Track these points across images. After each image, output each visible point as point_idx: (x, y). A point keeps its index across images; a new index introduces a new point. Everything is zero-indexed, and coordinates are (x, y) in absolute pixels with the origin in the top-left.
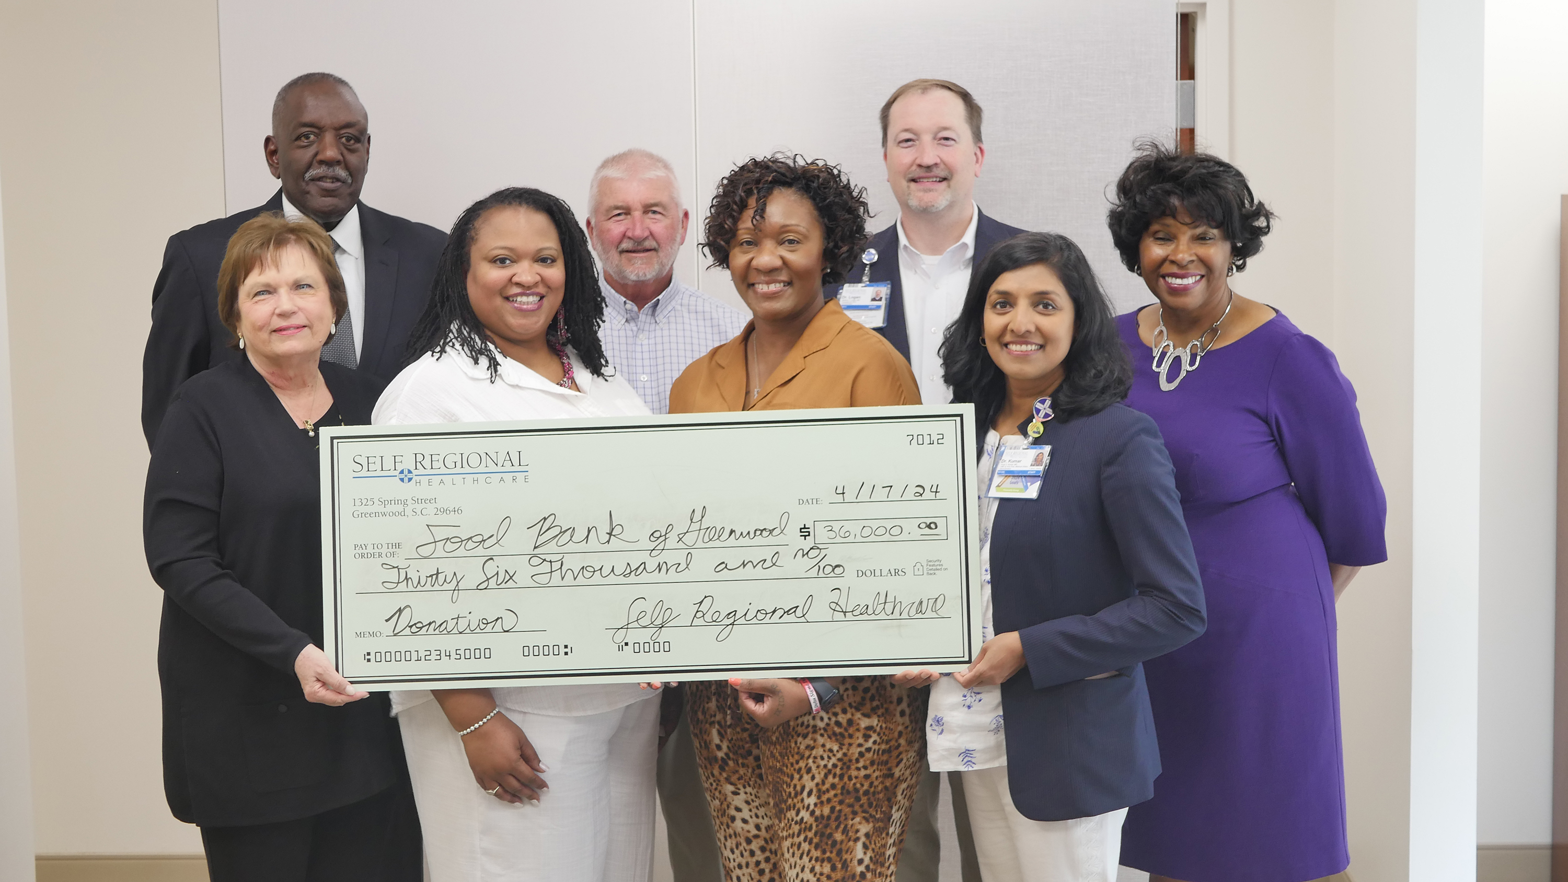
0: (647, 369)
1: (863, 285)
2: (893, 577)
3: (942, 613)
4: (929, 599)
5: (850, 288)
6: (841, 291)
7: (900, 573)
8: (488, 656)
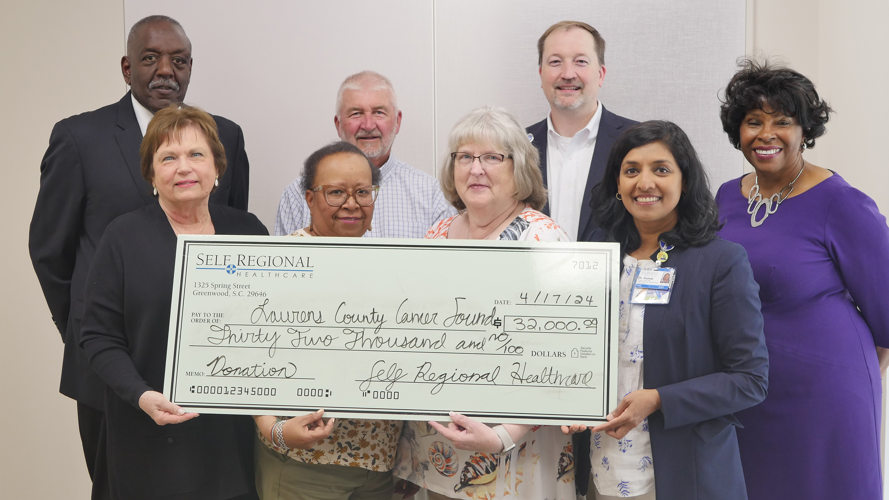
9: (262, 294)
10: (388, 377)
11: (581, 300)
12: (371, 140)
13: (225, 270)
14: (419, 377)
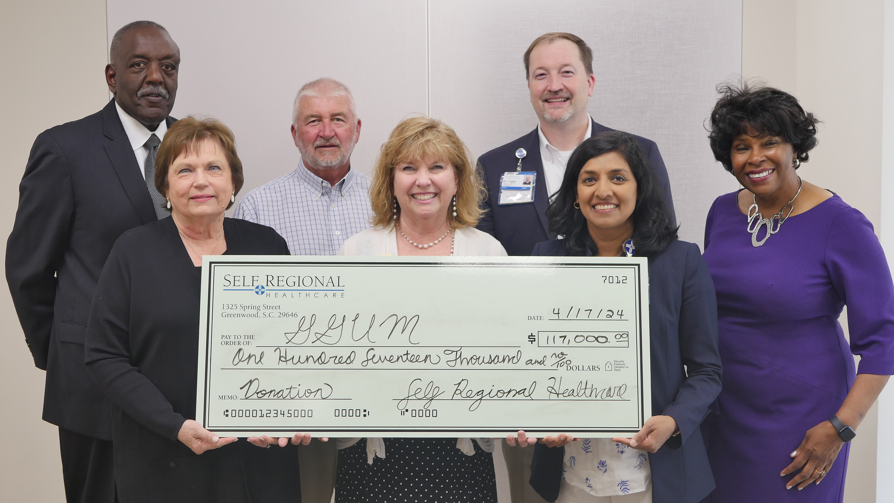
0: (339, 227)
1: (518, 173)
2: (592, 371)
3: (624, 397)
4: (615, 387)
5: (508, 175)
6: (503, 177)
7: (596, 368)
8: (310, 415)
9: (293, 314)
10: (425, 395)
11: (612, 314)
12: (329, 149)
13: (254, 291)
14: (456, 394)
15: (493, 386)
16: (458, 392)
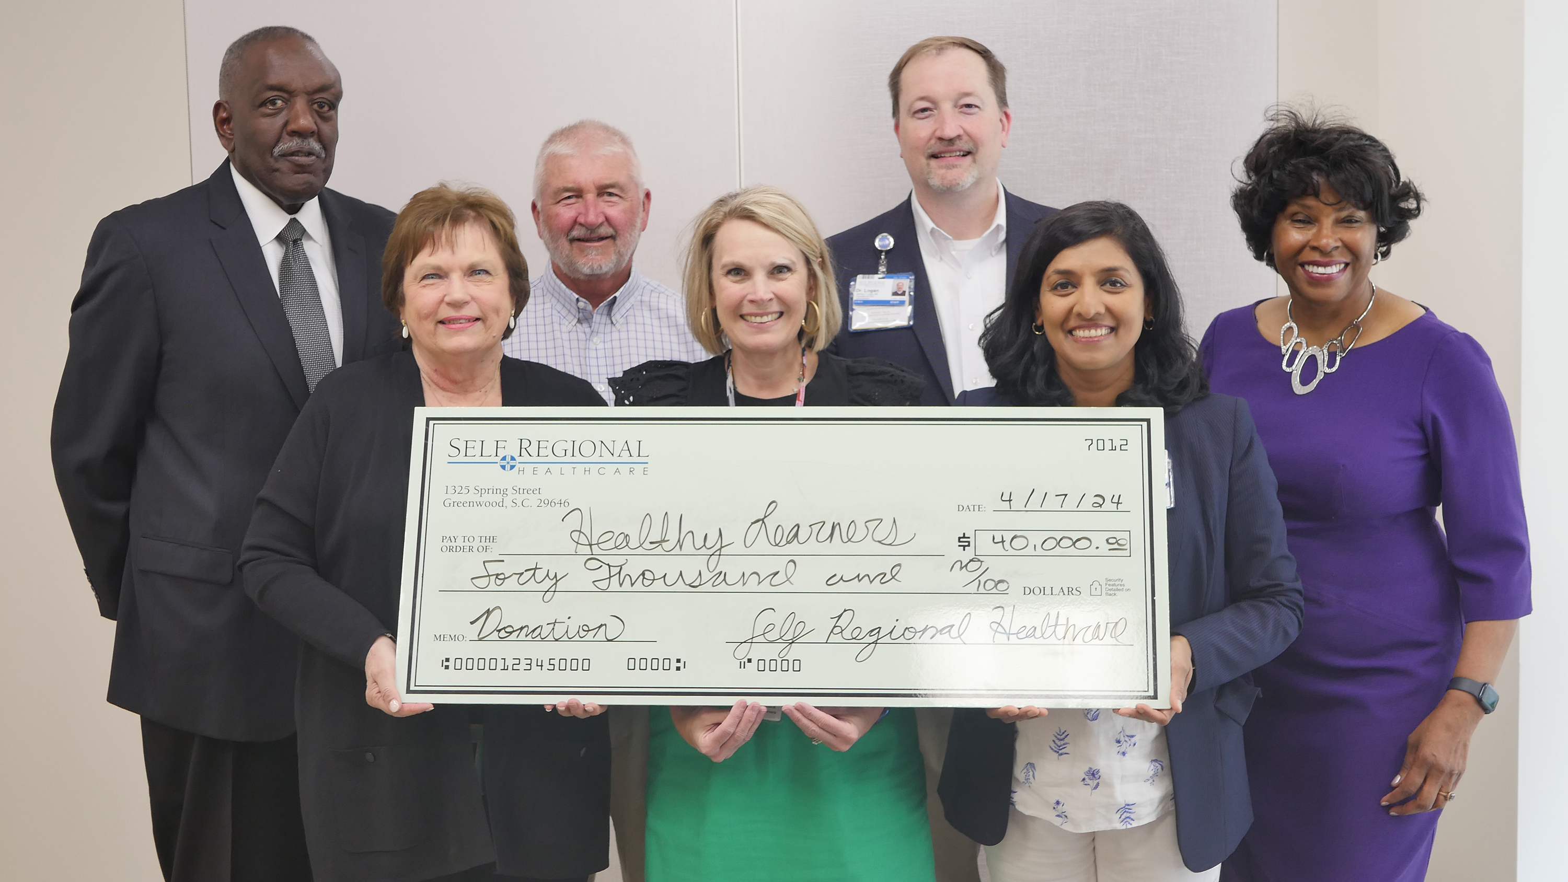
15: (897, 620)
16: (837, 630)
